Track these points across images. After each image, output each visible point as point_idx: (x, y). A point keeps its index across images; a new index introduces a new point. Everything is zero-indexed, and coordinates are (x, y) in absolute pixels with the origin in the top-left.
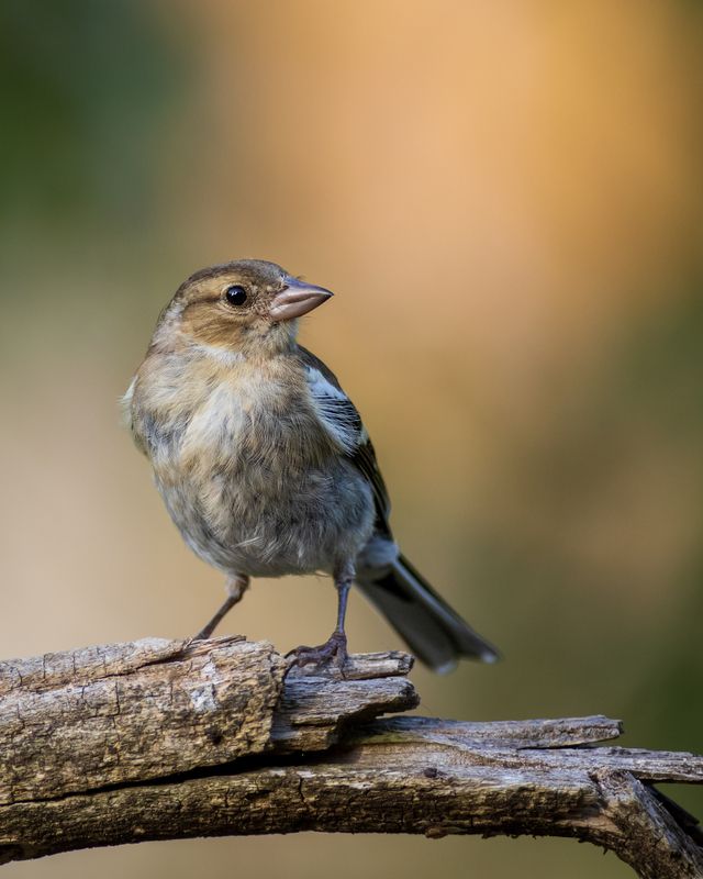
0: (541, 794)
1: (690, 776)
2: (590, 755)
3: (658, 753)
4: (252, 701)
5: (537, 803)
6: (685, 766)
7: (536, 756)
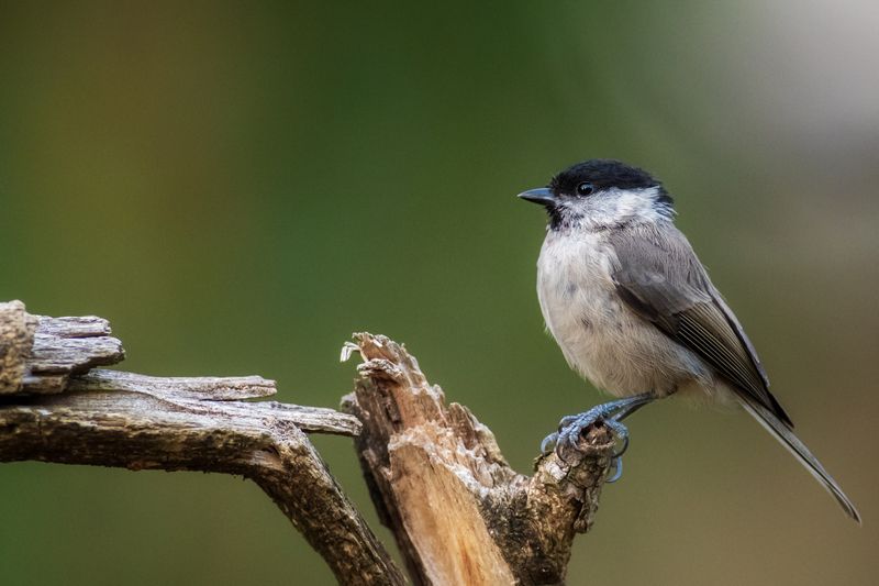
0: (231, 437)
1: (337, 428)
2: (255, 406)
3: (309, 408)
4: (11, 350)
5: (226, 444)
6: (332, 420)
7: (215, 406)
